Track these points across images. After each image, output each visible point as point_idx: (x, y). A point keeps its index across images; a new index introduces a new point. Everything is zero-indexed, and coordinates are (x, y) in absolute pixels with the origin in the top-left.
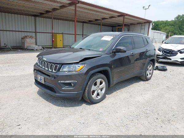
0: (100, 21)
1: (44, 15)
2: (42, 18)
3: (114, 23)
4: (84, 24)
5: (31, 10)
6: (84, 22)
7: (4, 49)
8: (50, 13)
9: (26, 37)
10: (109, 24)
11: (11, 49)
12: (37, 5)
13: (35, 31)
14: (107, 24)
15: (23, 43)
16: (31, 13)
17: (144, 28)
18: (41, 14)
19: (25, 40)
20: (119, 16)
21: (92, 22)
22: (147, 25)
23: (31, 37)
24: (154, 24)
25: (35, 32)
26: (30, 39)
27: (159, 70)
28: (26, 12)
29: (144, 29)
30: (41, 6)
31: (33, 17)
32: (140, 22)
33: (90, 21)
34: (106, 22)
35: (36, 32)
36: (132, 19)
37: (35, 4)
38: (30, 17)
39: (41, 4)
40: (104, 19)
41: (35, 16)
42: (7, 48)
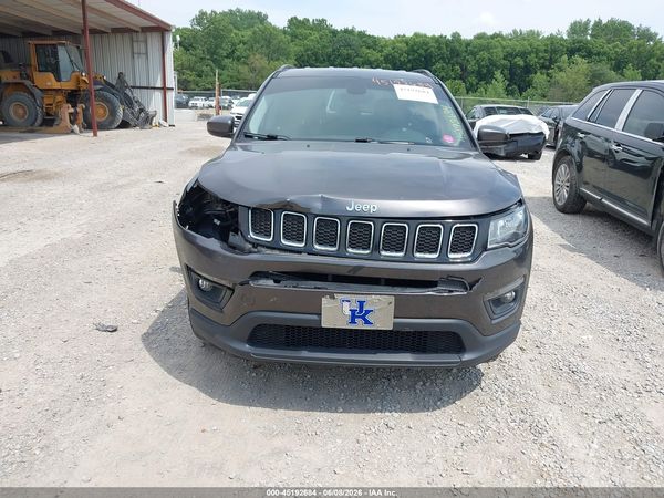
17: (143, 50)
22: (154, 40)
24: (178, 38)
29: (144, 57)
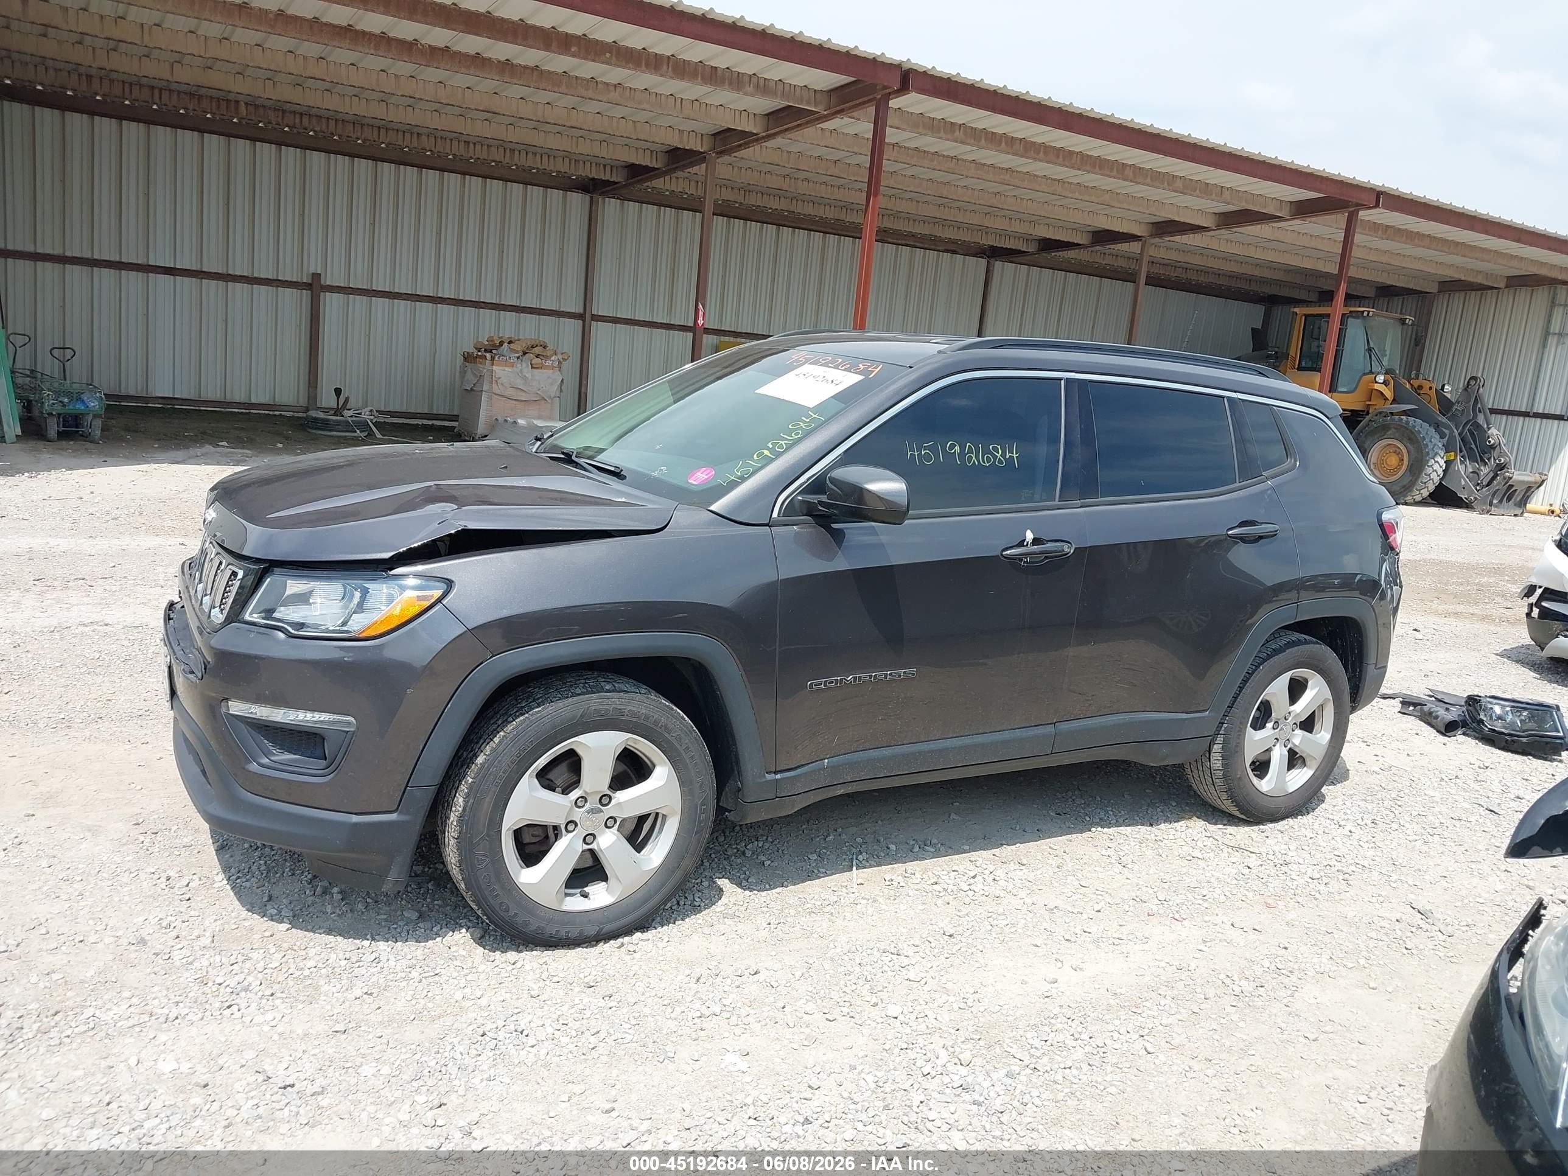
0: (1134, 247)
1: (658, 183)
2: (650, 210)
3: (1271, 266)
4: (998, 265)
5: (553, 142)
6: (994, 253)
7: (325, 425)
8: (692, 164)
9: (491, 349)
10: (1232, 276)
11: (371, 434)
12: (593, 107)
13: (579, 309)
14: (1211, 279)
15: (472, 395)
16: (562, 167)
18: (636, 172)
19: (484, 367)
20: (1303, 209)
21: (1071, 254)
23: (536, 352)
25: (581, 317)
26: (524, 367)
27: (1493, 739)
28: (521, 160)
30: (619, 112)
31: (577, 200)
32: (1533, 270)
33: (1048, 245)
34: (1196, 260)
35: (585, 317)
36: (1444, 241)
37: (570, 101)
38: (555, 195)
39: (614, 95)
40: (1167, 228)
41: (593, 188)
42: (347, 426)
